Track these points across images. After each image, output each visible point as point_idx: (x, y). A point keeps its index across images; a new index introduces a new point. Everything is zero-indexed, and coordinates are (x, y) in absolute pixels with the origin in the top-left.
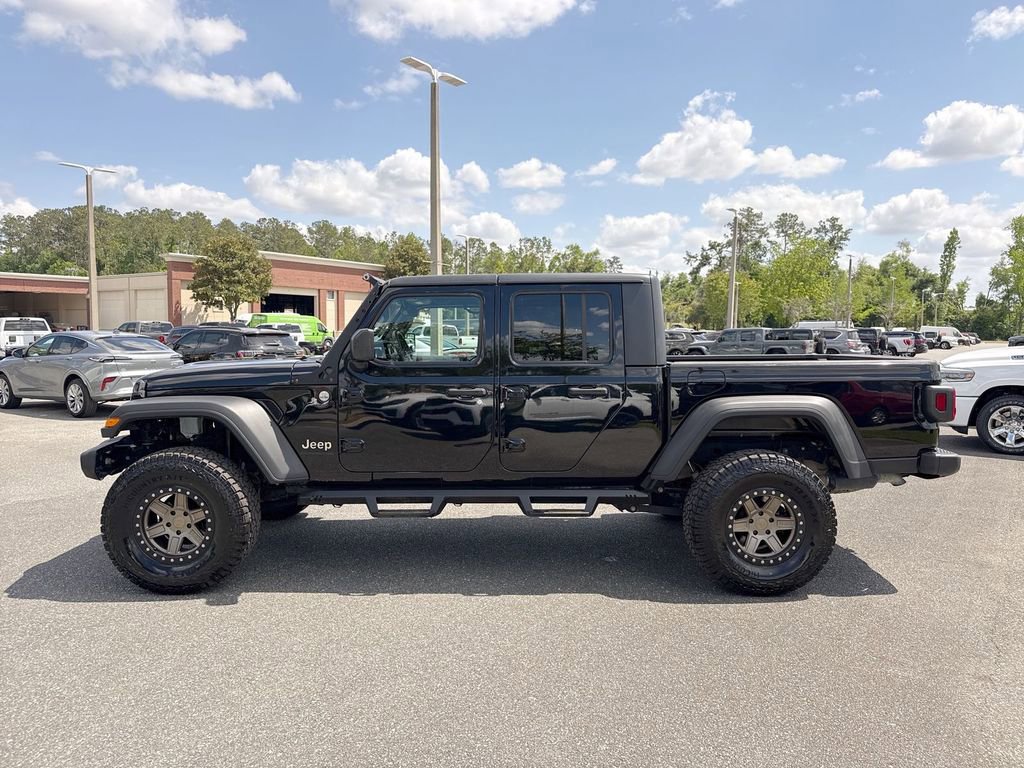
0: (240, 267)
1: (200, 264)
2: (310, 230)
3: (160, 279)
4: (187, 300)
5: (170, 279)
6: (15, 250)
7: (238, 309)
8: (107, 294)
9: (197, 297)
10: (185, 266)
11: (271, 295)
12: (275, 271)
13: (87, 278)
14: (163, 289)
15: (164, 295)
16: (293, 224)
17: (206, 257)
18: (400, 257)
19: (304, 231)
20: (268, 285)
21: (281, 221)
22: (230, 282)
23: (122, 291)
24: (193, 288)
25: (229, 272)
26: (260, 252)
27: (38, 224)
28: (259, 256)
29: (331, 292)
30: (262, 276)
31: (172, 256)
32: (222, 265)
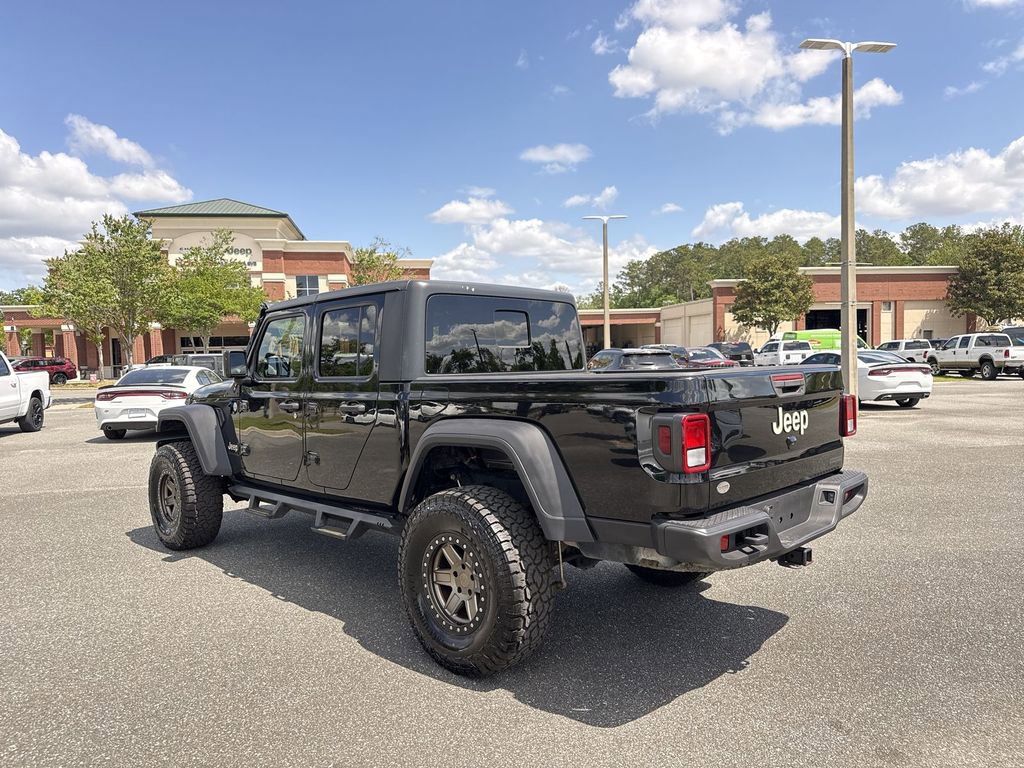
0: (777, 287)
1: (740, 287)
2: (904, 237)
3: (706, 305)
4: (730, 324)
5: (715, 304)
6: (636, 289)
7: (778, 329)
8: (670, 322)
9: (739, 319)
10: (726, 291)
11: (811, 311)
12: (816, 287)
13: (602, 310)
14: (708, 314)
15: (710, 319)
16: (885, 233)
17: (746, 280)
18: (978, 254)
19: (897, 239)
20: (808, 301)
21: (870, 233)
22: (768, 303)
23: (680, 318)
24: (734, 311)
25: (767, 293)
26: (800, 268)
27: (652, 265)
28: (799, 273)
29: (888, 304)
30: (801, 293)
31: (717, 283)
32: (759, 286)
